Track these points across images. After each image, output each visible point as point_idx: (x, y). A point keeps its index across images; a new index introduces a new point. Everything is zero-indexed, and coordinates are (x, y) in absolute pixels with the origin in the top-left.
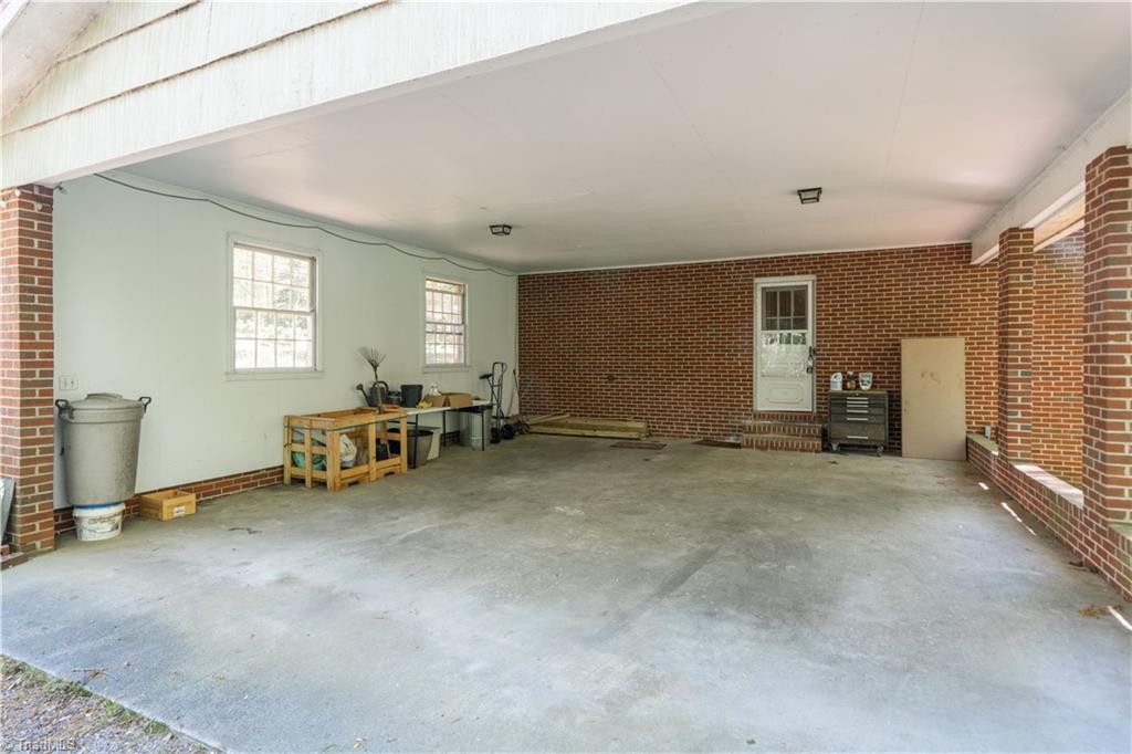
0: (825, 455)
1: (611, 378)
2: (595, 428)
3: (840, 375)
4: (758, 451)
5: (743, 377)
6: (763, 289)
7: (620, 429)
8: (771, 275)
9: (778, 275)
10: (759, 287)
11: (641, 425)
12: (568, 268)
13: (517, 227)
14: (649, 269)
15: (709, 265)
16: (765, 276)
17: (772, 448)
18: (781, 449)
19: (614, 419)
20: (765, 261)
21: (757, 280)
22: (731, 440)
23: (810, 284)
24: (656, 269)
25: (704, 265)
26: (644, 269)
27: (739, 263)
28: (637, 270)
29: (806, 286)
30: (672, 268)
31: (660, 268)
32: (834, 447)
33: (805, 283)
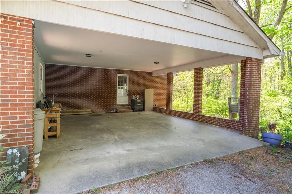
0: (134, 112)
1: (80, 98)
2: (79, 112)
3: (134, 96)
4: (122, 113)
5: (114, 97)
6: (119, 76)
7: (84, 112)
8: (121, 74)
9: (122, 74)
10: (118, 76)
11: (90, 110)
12: (65, 64)
13: (93, 55)
14: (91, 68)
15: (107, 69)
16: (119, 74)
17: (125, 112)
18: (126, 112)
19: (82, 109)
20: (119, 70)
21: (117, 74)
22: (112, 111)
23: (128, 77)
24: (93, 68)
25: (106, 69)
26: (90, 68)
27: (114, 70)
28: (88, 68)
29: (127, 77)
30: (98, 69)
31: (95, 68)
32: (135, 111)
33: (127, 76)
